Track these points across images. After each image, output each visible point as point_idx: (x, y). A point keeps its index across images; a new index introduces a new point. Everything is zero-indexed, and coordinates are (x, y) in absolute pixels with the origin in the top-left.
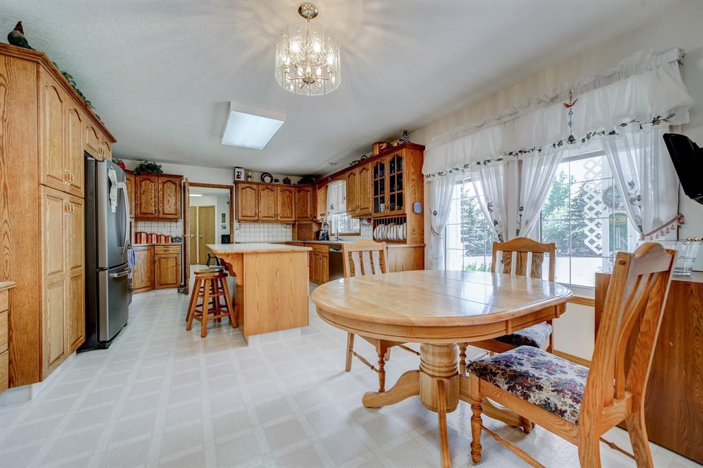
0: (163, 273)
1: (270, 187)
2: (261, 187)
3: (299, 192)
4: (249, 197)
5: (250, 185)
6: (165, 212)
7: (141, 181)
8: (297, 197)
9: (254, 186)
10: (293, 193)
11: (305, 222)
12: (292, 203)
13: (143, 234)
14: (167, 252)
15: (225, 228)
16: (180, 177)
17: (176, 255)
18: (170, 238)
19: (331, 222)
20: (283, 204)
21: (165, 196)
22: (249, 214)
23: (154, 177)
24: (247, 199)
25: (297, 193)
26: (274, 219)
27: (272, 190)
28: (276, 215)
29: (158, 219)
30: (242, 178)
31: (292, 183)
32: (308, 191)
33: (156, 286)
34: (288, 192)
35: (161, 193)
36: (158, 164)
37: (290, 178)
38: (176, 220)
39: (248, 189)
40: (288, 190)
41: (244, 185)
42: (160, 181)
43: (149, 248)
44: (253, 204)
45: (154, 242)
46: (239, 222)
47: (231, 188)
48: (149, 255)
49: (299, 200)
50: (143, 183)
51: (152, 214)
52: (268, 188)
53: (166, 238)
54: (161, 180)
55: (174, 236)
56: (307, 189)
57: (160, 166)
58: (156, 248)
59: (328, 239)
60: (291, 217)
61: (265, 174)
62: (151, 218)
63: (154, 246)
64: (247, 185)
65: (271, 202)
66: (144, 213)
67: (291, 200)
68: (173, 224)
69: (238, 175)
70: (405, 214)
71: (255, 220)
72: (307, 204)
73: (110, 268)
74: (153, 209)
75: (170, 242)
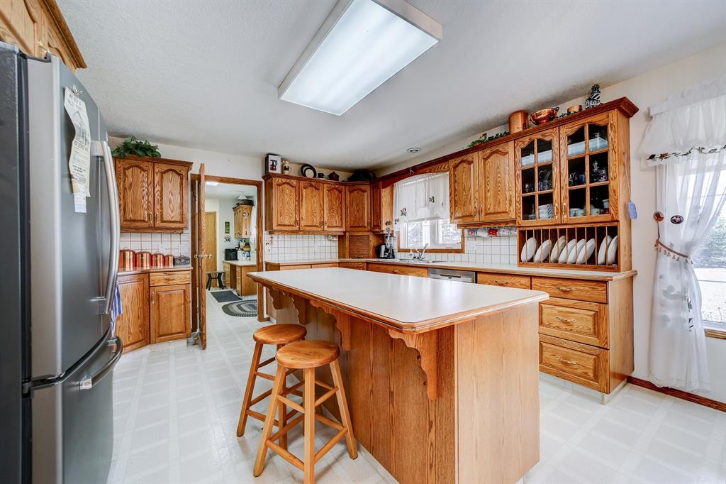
0: (163, 315)
1: (314, 184)
2: (302, 184)
3: (351, 192)
4: (287, 198)
5: (288, 181)
6: (165, 219)
7: (125, 169)
8: (348, 199)
9: (294, 182)
10: (343, 193)
11: (360, 234)
12: (341, 208)
13: (127, 253)
14: (171, 282)
15: (229, 240)
16: (188, 165)
17: (184, 287)
18: (171, 259)
19: (398, 232)
20: (331, 209)
21: (164, 192)
22: (287, 223)
23: (146, 164)
24: (284, 200)
25: (348, 193)
26: (320, 229)
27: (316, 189)
28: (322, 223)
29: (153, 229)
30: (278, 171)
31: (341, 179)
32: (364, 192)
33: (153, 339)
34: (337, 192)
35: (158, 188)
36: (153, 144)
37: (337, 172)
38: (179, 231)
39: (286, 185)
40: (336, 189)
41: (279, 180)
42: (157, 170)
43: (141, 276)
44: (293, 207)
45: (147, 267)
46: (270, 233)
47: (258, 184)
48: (141, 289)
49: (351, 204)
50: (129, 172)
51: (144, 221)
52: (312, 186)
53: (165, 260)
54: (159, 168)
55: (177, 255)
56: (363, 187)
57: (156, 147)
58: (153, 277)
59: (394, 257)
60: (342, 227)
61: (305, 166)
62: (142, 228)
63: (148, 273)
64: (284, 180)
65: (316, 205)
66: (132, 221)
67: (341, 203)
68: (176, 237)
69: (273, 165)
70: (618, 221)
71: (296, 230)
72: (364, 208)
73: (68, 372)
74: (146, 212)
75: (171, 266)
